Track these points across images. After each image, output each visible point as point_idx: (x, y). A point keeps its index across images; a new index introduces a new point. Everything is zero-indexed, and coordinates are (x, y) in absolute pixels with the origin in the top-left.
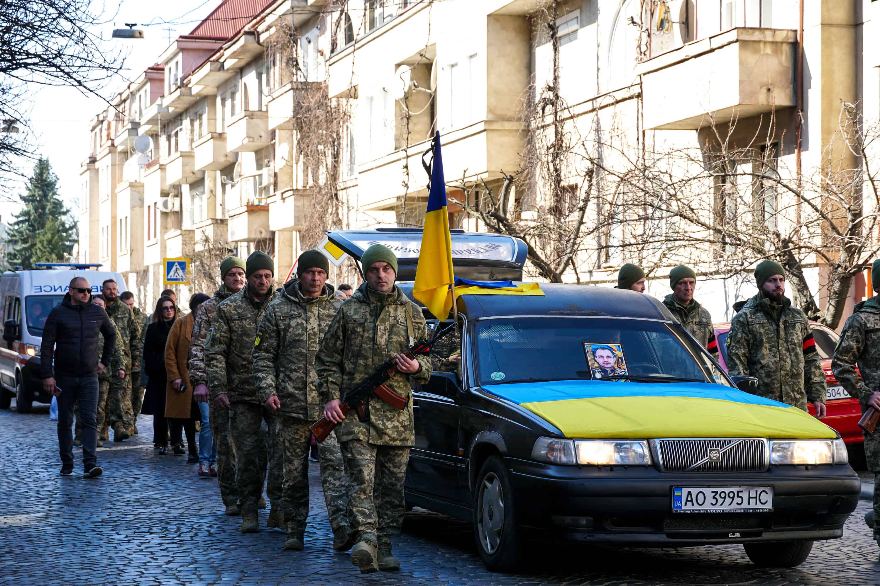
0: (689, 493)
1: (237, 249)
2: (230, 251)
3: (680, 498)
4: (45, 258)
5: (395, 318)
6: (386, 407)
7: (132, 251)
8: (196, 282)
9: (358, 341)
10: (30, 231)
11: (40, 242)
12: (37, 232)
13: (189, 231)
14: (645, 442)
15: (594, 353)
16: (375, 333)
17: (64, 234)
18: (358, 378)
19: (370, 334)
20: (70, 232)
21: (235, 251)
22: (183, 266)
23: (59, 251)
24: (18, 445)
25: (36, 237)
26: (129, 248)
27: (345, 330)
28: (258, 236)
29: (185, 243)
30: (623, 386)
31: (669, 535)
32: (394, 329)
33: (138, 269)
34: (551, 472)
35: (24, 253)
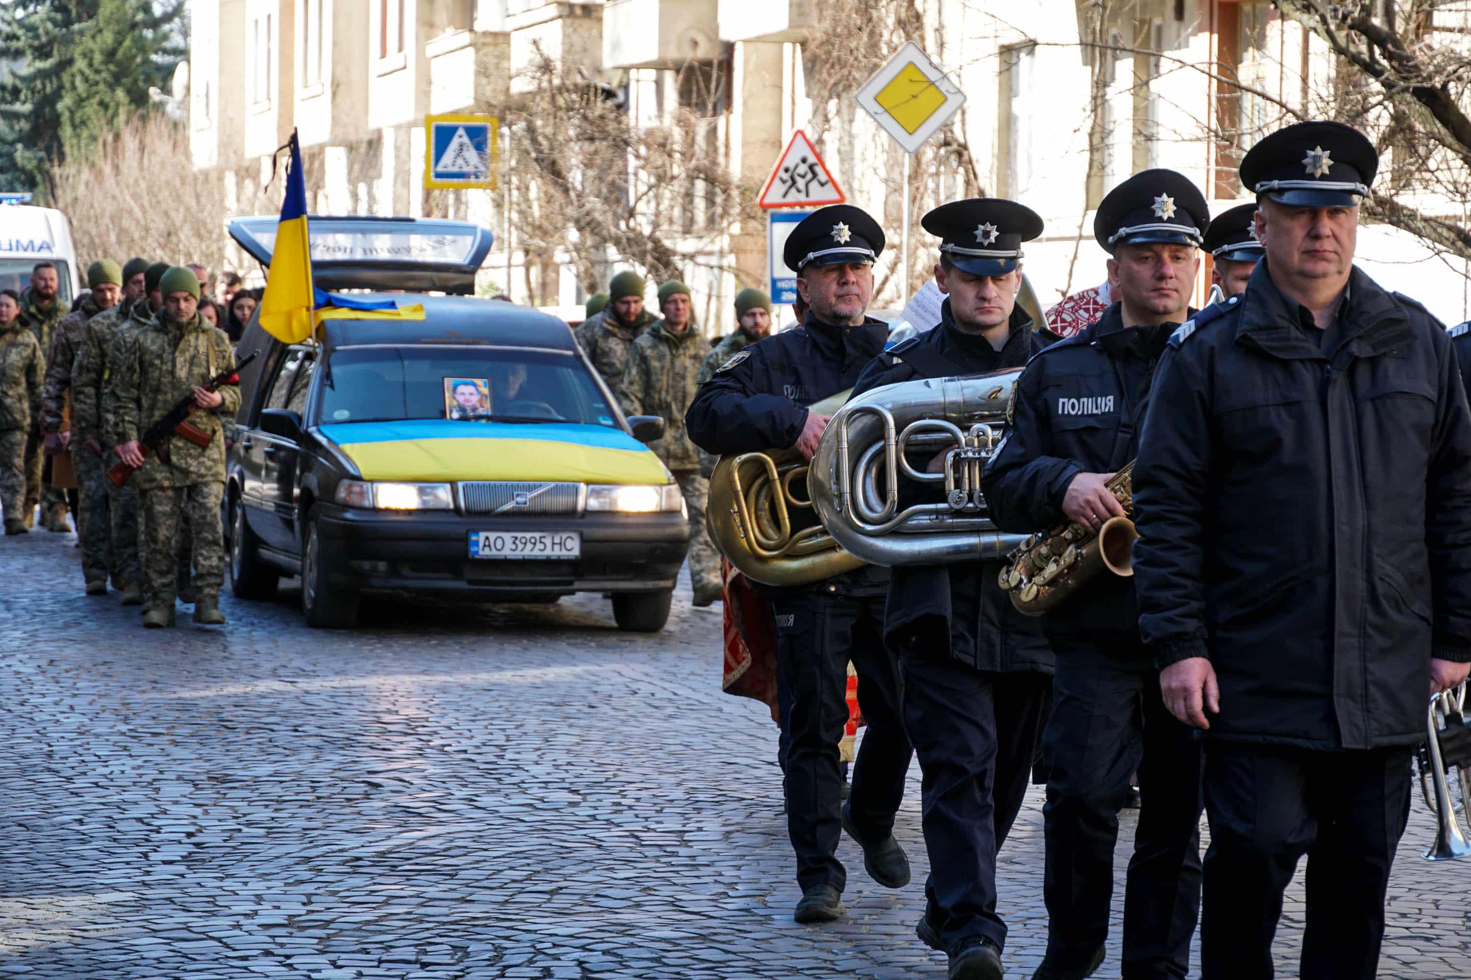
0: (487, 538)
1: (626, 88)
2: (609, 94)
3: (477, 543)
4: (96, 99)
5: (196, 348)
6: (190, 445)
7: (336, 86)
8: (515, 180)
9: (156, 374)
10: (55, 24)
11: (84, 55)
12: (76, 27)
13: (495, 35)
14: (448, 486)
15: (454, 390)
16: (174, 365)
17: (149, 34)
18: (157, 415)
19: (169, 366)
20: (166, 27)
21: (621, 98)
22: (478, 136)
23: (135, 82)
24: (44, 663)
25: (72, 41)
26: (327, 78)
27: (141, 363)
28: (689, 55)
29: (482, 71)
30: (483, 427)
31: (470, 582)
32: (196, 360)
33: (353, 137)
34: (349, 515)
35: (38, 84)
